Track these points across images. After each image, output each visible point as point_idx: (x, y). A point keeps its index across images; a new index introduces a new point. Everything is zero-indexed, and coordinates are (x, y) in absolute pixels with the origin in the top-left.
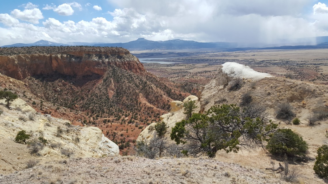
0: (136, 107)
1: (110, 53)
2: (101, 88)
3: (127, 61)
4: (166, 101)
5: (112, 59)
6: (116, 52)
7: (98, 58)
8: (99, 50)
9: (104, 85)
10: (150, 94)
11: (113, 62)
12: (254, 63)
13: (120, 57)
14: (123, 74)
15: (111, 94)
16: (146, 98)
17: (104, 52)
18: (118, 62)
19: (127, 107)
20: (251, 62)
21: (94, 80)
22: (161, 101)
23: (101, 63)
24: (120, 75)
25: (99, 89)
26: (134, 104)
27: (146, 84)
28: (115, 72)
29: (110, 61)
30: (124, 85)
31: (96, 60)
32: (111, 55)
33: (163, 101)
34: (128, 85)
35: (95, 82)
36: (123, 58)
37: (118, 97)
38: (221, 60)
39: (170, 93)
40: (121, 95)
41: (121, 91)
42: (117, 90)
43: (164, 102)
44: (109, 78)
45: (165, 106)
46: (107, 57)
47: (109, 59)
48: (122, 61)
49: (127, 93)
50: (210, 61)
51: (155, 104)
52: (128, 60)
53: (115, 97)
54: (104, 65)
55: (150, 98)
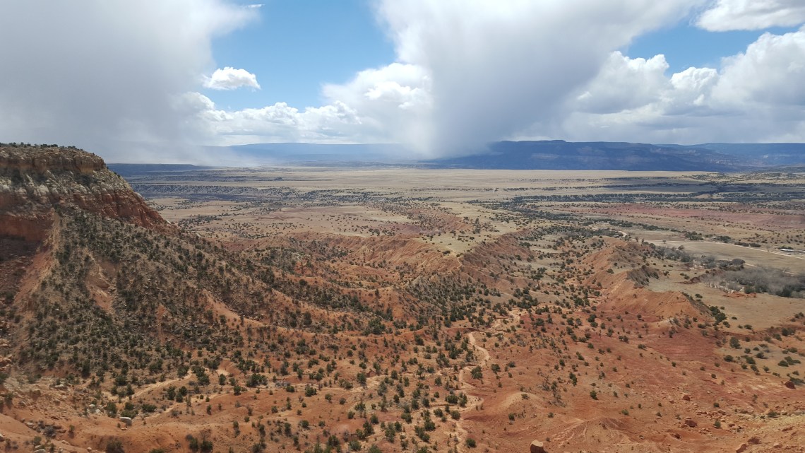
0: (218, 334)
1: (48, 164)
2: (64, 285)
3: (109, 191)
4: (290, 305)
5: (60, 186)
6: (66, 162)
7: (10, 182)
8: (7, 155)
9: (67, 274)
10: (232, 289)
11: (65, 194)
12: (294, 196)
13: (86, 181)
14: (117, 233)
15: (106, 300)
16: (224, 301)
17: (27, 162)
18: (82, 193)
19: (186, 336)
20: (288, 194)
21: (10, 258)
22: (274, 305)
23: (24, 198)
24: (109, 236)
25: (59, 288)
26: (200, 325)
27: (201, 260)
28: (86, 226)
29: (55, 189)
30: (138, 267)
31: (6, 187)
32: (53, 172)
33: (282, 303)
34: (153, 268)
35: (19, 265)
36: (96, 182)
37: (135, 309)
38: (211, 189)
39: (273, 281)
40: (144, 303)
41: (138, 287)
42: (119, 286)
43: (287, 308)
44: (74, 247)
45: (294, 317)
46: (41, 179)
47: (50, 187)
48: (93, 192)
49: (164, 294)
50: (180, 190)
51: (262, 317)
52: (111, 187)
53: (124, 312)
54: (38, 205)
55: (240, 301)
